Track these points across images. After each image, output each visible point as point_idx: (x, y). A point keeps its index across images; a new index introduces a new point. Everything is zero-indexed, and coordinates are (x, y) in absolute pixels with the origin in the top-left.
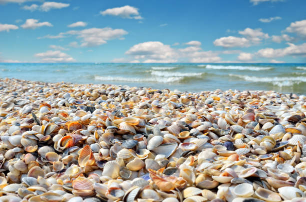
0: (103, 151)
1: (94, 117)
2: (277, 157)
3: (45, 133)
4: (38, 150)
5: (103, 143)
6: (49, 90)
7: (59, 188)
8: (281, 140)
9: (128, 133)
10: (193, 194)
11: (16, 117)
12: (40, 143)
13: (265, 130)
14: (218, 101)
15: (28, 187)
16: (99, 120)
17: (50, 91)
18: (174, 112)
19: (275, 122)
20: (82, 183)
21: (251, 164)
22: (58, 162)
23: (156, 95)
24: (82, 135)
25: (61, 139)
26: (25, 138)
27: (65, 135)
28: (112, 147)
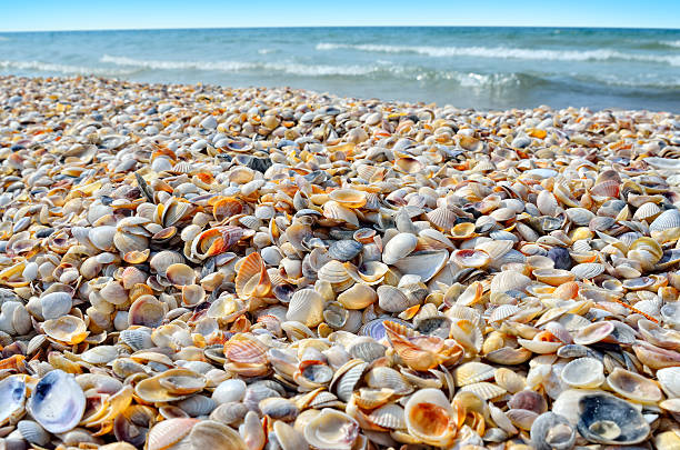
0: (287, 264)
1: (269, 186)
2: (663, 285)
3: (164, 223)
4: (149, 258)
5: (288, 247)
6: (171, 107)
7: (196, 356)
8: (674, 246)
9: (342, 226)
10: (477, 379)
11: (102, 180)
12: (154, 245)
13: (640, 221)
14: (540, 141)
15: (132, 352)
16: (280, 195)
17: (172, 110)
18: (445, 170)
19: (664, 200)
20: (245, 350)
21: (603, 308)
22: (193, 286)
23: (404, 124)
24: (244, 227)
25: (199, 237)
26: (122, 232)
27: (208, 226)
28: (308, 257)
